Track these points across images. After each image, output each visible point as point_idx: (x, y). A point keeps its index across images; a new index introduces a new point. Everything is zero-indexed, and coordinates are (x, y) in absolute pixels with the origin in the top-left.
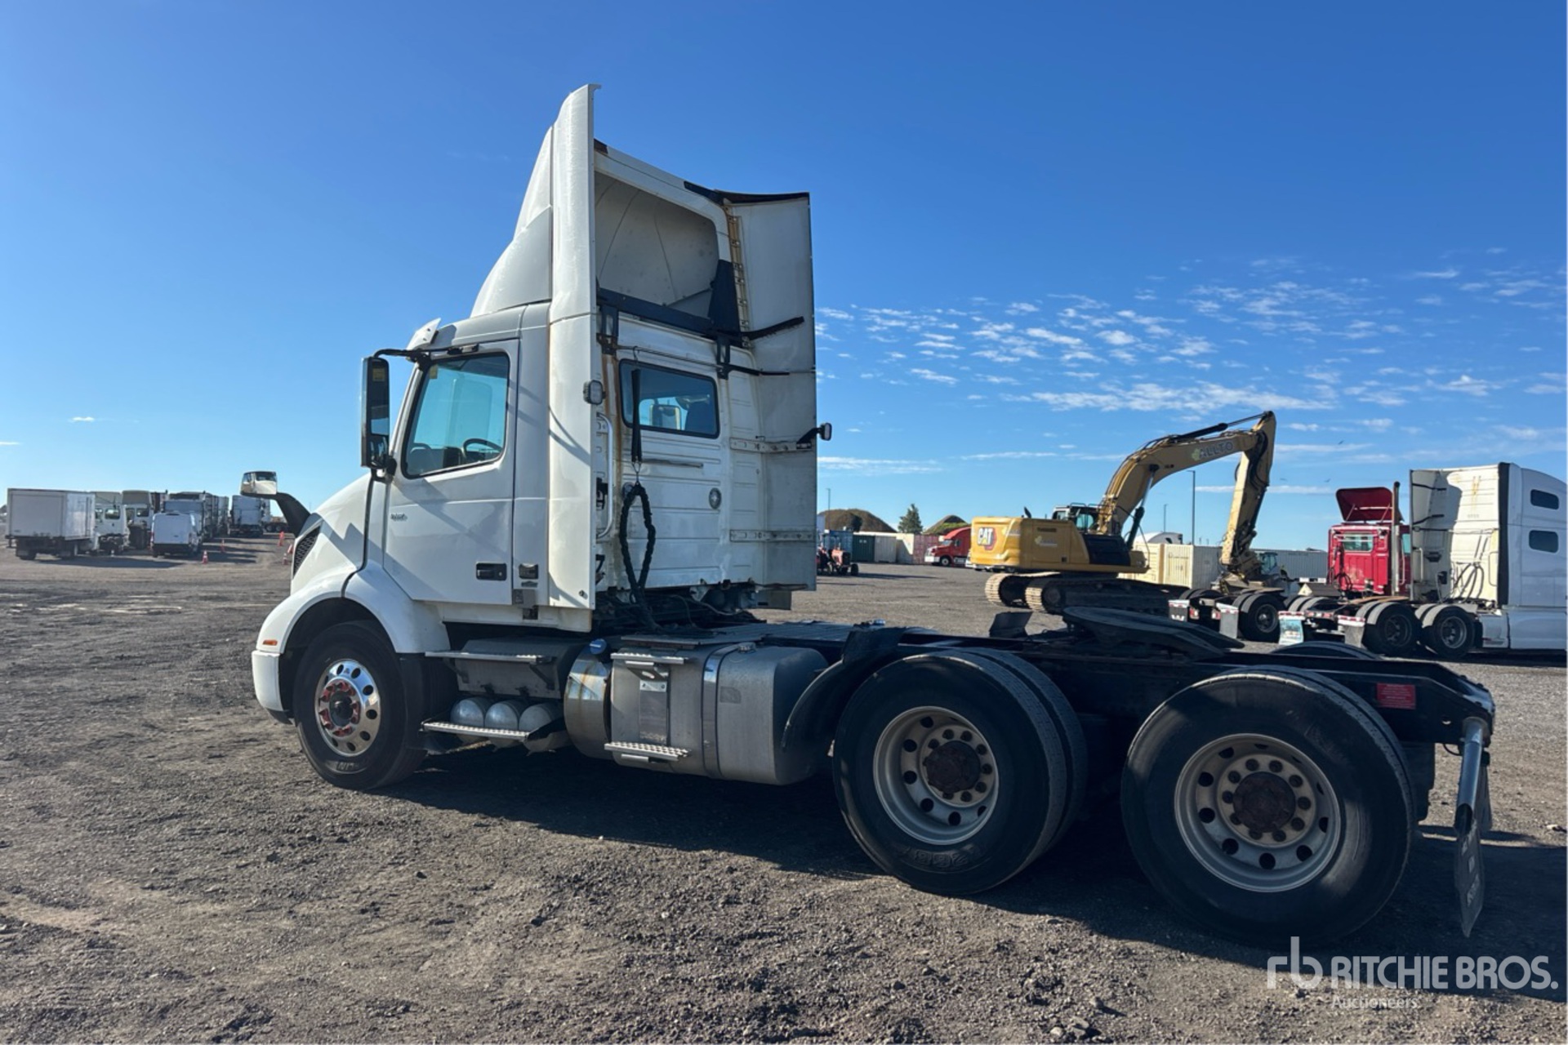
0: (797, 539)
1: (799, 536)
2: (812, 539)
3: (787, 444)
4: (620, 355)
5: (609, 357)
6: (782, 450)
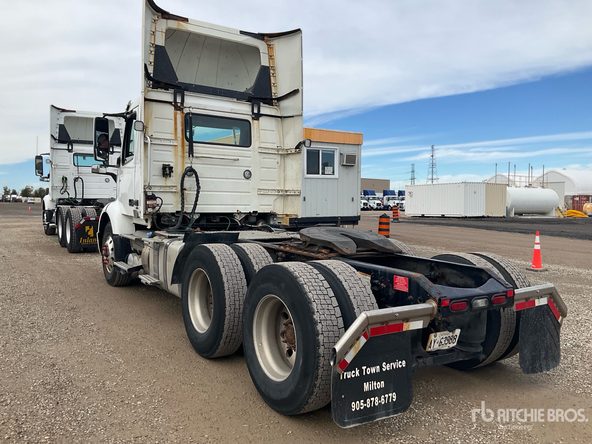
0: (294, 194)
1: (295, 192)
2: (299, 194)
3: (291, 150)
4: (186, 111)
5: (179, 112)
6: (290, 152)
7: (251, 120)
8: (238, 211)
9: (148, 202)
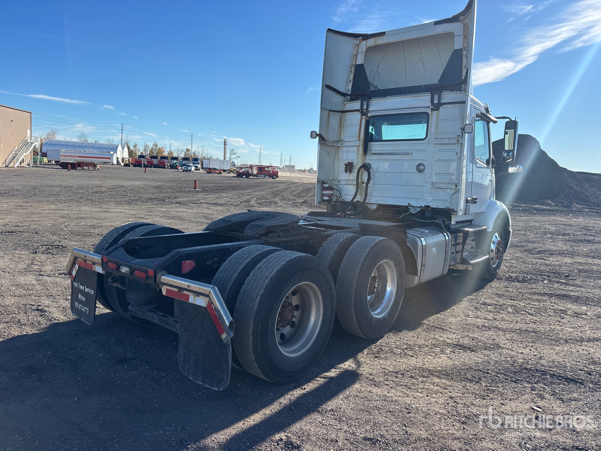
5: (364, 117)
7: (429, 111)
8: (409, 204)
9: (323, 192)
